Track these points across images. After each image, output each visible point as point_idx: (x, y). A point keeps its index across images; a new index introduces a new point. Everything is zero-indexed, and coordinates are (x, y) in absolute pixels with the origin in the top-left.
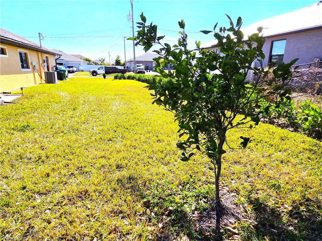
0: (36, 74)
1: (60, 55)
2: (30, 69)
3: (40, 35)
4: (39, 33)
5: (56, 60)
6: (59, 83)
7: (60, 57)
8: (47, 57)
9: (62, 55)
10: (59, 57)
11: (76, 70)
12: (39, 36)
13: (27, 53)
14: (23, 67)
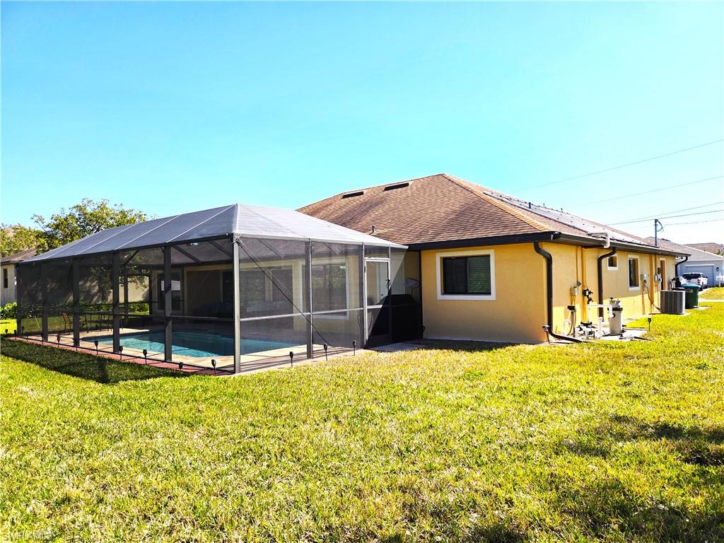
0: (646, 296)
1: (687, 256)
2: (638, 286)
3: (658, 223)
4: (656, 221)
5: (676, 266)
6: (689, 314)
7: (687, 259)
8: (662, 263)
9: (690, 255)
10: (684, 258)
11: (705, 283)
12: (656, 225)
13: (637, 259)
14: (631, 285)
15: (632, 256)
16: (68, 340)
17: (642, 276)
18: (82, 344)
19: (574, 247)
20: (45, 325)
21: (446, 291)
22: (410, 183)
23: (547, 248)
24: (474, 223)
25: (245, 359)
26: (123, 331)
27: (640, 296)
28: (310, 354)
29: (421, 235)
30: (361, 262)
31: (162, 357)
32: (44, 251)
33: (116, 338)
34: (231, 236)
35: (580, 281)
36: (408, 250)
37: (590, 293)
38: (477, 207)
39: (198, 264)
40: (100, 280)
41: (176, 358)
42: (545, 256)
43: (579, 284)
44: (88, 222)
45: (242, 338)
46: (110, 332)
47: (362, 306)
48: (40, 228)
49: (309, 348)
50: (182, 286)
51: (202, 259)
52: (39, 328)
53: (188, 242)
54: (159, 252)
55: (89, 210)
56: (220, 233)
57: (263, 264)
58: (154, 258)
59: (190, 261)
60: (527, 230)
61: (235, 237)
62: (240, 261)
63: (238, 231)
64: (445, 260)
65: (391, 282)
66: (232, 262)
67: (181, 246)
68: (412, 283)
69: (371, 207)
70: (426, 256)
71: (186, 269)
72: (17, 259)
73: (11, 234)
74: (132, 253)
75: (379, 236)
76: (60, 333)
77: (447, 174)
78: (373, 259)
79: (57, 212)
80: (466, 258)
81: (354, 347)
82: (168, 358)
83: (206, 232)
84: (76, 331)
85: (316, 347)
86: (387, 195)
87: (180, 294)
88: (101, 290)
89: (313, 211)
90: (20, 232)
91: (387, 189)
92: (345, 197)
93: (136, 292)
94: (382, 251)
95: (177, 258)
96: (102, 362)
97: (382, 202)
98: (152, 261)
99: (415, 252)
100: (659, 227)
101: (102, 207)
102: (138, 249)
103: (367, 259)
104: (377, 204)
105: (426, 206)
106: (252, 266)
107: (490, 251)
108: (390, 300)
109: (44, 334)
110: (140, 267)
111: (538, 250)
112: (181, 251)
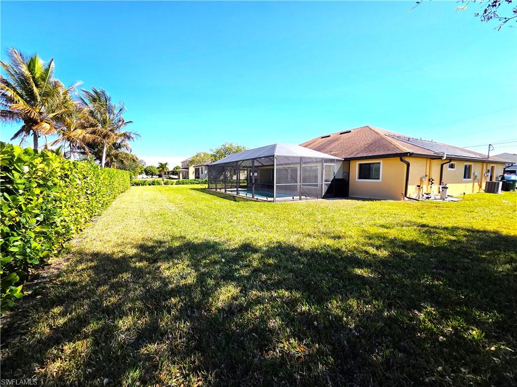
0: (476, 184)
1: (513, 164)
2: (471, 178)
3: (490, 146)
5: (505, 168)
6: (503, 194)
8: (493, 167)
10: (511, 165)
13: (472, 165)
14: (465, 177)
15: (468, 164)
16: (223, 191)
17: (474, 174)
18: (227, 192)
19: (425, 159)
20: (216, 186)
21: (360, 177)
22: (352, 131)
23: (407, 159)
24: (375, 149)
25: (277, 199)
26: (239, 189)
27: (472, 184)
28: (300, 199)
29: (351, 154)
30: (323, 165)
31: (251, 197)
32: (214, 162)
33: (237, 191)
34: (273, 156)
35: (428, 174)
36: (344, 161)
37: (433, 180)
38: (379, 141)
39: (263, 166)
40: (230, 172)
41: (255, 197)
42: (406, 163)
43: (426, 176)
44: (227, 151)
45: (276, 193)
46: (236, 189)
47: (322, 182)
48: (212, 153)
49: (300, 197)
50: (258, 174)
51: (265, 164)
52: (215, 187)
53: (260, 158)
54: (250, 161)
55: (227, 146)
56: (270, 154)
57: (285, 166)
58: (248, 164)
59: (261, 165)
60: (398, 152)
61: (275, 156)
62: (276, 165)
63: (276, 154)
64: (360, 165)
65: (335, 173)
66: (274, 165)
67: (258, 159)
68: (346, 174)
69: (333, 142)
70: (352, 163)
71: (259, 168)
72: (206, 164)
73: (202, 155)
74: (241, 162)
75: (333, 155)
76: (220, 189)
77: (370, 126)
78: (327, 164)
79: (217, 147)
80: (370, 164)
81: (317, 197)
82: (253, 197)
83: (266, 154)
84: (225, 188)
85: (302, 197)
86: (340, 137)
87: (257, 178)
88: (231, 175)
89: (306, 145)
90: (205, 154)
91: (341, 134)
92: (322, 138)
93: (243, 176)
94: (332, 161)
95: (256, 164)
96: (234, 197)
97: (337, 140)
98: (248, 165)
99: (347, 161)
100: (491, 148)
101: (231, 145)
102: (243, 161)
103: (325, 164)
104: (335, 141)
105: (356, 141)
106: (281, 167)
107: (381, 161)
108: (335, 181)
109: (216, 189)
110: (244, 167)
111: (402, 160)
112: (258, 161)
